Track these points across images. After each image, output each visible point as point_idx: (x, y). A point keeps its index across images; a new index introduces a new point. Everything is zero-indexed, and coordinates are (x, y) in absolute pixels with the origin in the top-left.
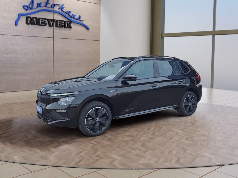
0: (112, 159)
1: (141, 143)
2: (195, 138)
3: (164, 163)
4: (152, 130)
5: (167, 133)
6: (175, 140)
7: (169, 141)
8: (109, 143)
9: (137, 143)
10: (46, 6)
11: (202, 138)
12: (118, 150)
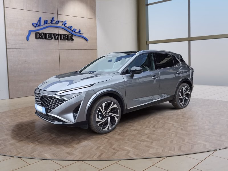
0: (127, 151)
1: (147, 135)
2: (188, 128)
3: (170, 151)
4: (152, 124)
5: (164, 125)
6: (172, 131)
7: (168, 132)
8: (120, 137)
9: (143, 135)
10: (51, 23)
11: (194, 128)
12: (129, 143)
